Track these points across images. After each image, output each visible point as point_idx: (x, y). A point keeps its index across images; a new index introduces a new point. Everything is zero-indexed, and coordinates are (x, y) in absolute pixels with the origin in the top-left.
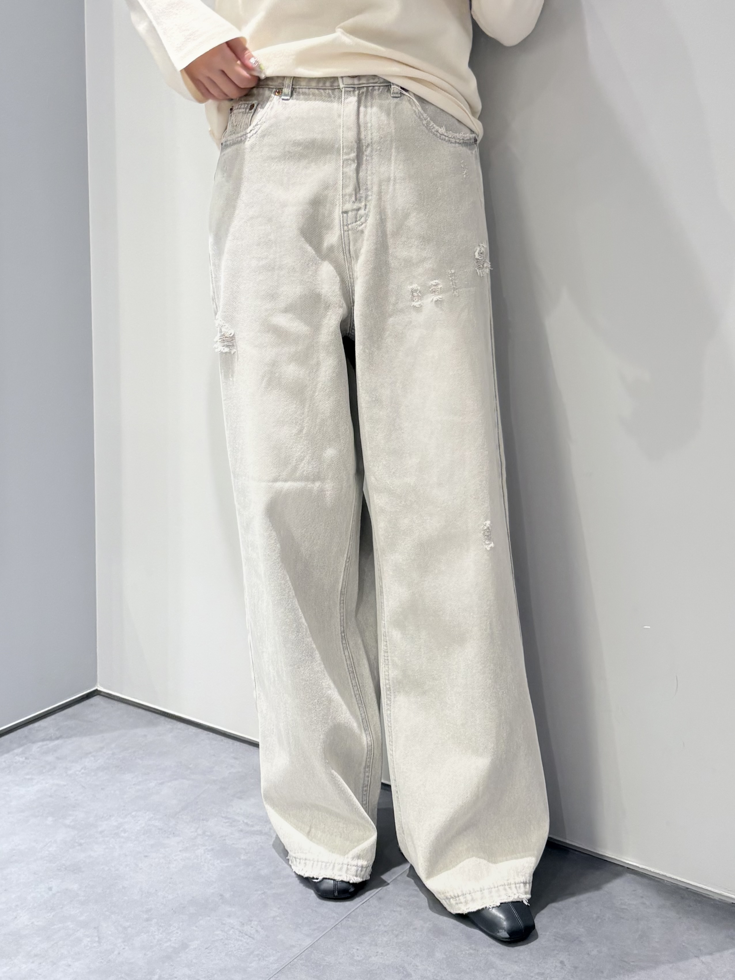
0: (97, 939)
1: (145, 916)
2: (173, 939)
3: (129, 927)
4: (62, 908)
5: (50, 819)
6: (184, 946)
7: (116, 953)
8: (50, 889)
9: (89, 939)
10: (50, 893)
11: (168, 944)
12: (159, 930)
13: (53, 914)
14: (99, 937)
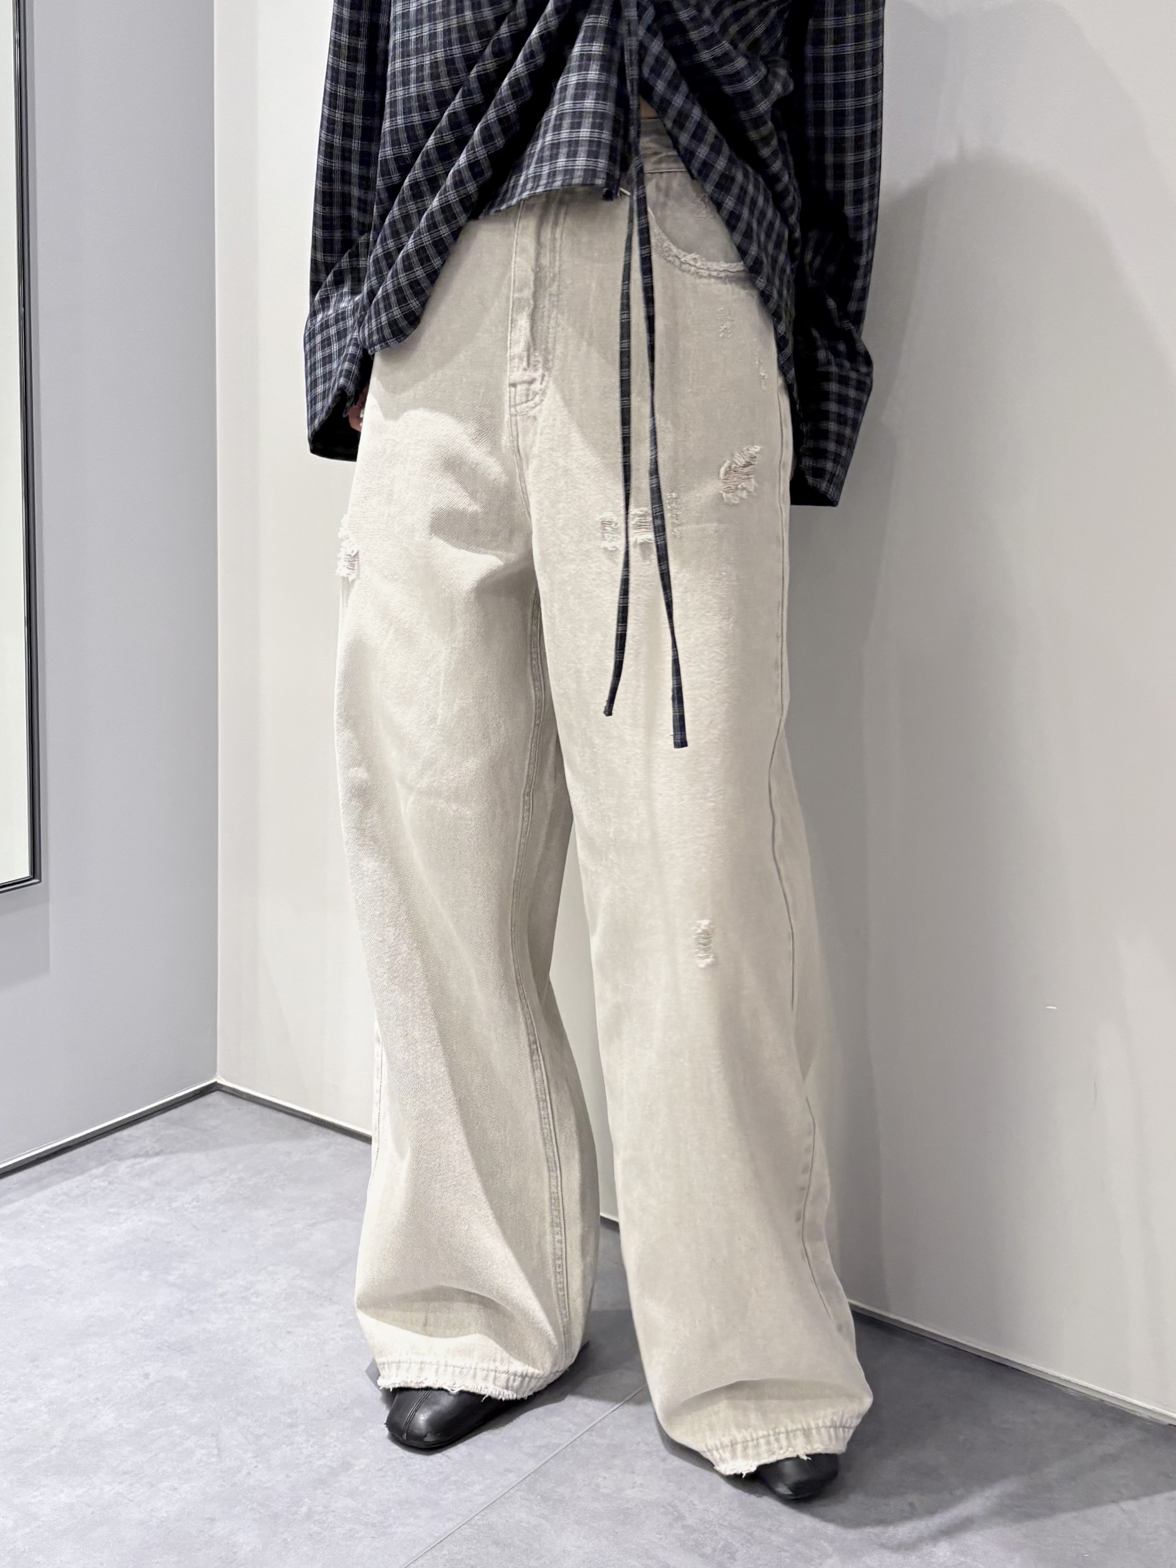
0: (215, 1452)
1: (289, 1420)
2: (329, 1455)
3: (264, 1435)
4: (164, 1404)
5: (146, 1273)
7: (244, 1472)
8: (146, 1376)
9: (203, 1451)
10: (147, 1382)
12: (308, 1441)
13: (151, 1412)
14: (219, 1449)
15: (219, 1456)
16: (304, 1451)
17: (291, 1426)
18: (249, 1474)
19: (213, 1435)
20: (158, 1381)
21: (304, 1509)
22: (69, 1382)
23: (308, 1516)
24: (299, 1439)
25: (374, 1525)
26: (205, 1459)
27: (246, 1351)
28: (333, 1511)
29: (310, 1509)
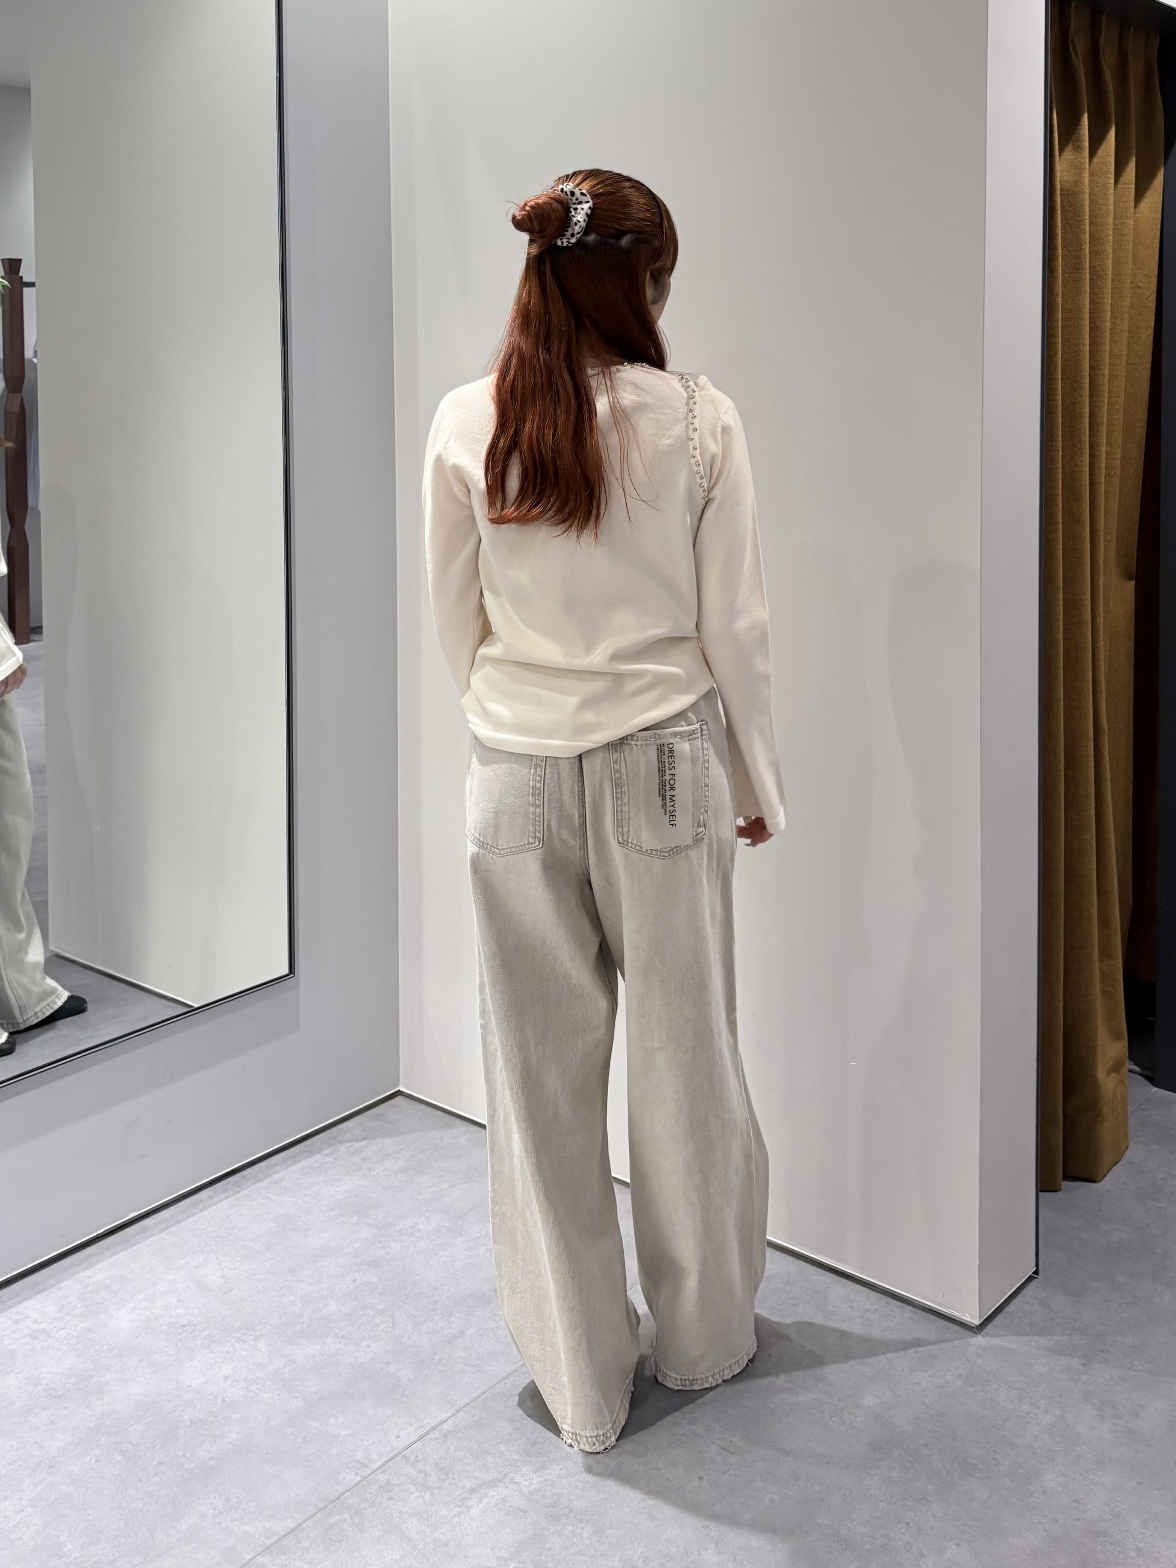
0: (391, 1325)
1: (432, 1307)
2: (453, 1327)
3: (418, 1315)
4: (364, 1298)
5: (355, 1218)
6: (462, 1333)
7: (406, 1337)
8: (355, 1281)
9: (385, 1325)
10: (355, 1285)
11: (449, 1331)
12: (442, 1319)
13: (356, 1302)
14: (393, 1324)
15: (393, 1328)
16: (440, 1325)
17: (433, 1310)
18: (409, 1338)
19: (390, 1316)
20: (361, 1284)
21: (437, 1358)
22: (312, 1284)
23: (439, 1361)
24: (437, 1318)
25: (474, 1366)
26: (385, 1329)
27: (410, 1266)
28: (453, 1358)
29: (440, 1358)
